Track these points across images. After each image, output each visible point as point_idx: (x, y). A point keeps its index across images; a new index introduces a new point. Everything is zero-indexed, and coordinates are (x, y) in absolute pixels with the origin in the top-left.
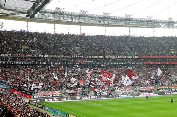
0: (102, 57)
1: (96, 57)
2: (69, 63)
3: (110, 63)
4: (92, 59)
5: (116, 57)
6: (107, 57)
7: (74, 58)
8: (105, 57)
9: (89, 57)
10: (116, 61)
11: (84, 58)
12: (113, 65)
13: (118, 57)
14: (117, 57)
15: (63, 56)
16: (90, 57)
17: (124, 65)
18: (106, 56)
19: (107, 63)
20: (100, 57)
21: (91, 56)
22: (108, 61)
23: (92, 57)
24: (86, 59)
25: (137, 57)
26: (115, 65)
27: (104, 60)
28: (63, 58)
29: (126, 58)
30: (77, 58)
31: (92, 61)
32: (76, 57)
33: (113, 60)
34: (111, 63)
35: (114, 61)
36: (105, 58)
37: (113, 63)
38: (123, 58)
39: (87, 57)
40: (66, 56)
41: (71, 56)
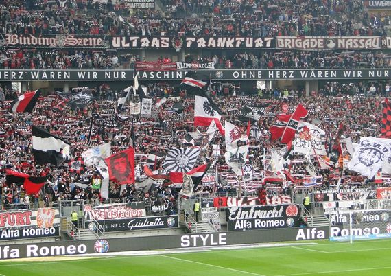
0: (259, 43)
1: (230, 43)
2: (101, 75)
3: (297, 74)
4: (209, 52)
5: (326, 42)
6: (284, 42)
7: (121, 50)
8: (273, 43)
9: (195, 44)
10: (327, 64)
11: (170, 51)
12: (312, 82)
13: (336, 41)
14: (331, 45)
15: (71, 41)
16: (201, 43)
17: (368, 82)
18: (280, 39)
19: (284, 74)
20: (249, 44)
21: (207, 40)
22: (290, 64)
23: (212, 42)
24: (179, 55)
26: (322, 84)
27: (269, 58)
28: (70, 50)
29: (377, 46)
30: (137, 50)
31: (211, 66)
32: (135, 44)
33: (313, 58)
34: (304, 74)
35: (317, 65)
36: (273, 50)
37: (313, 74)
38: (364, 50)
39: (185, 42)
40: (85, 40)
41: (110, 39)
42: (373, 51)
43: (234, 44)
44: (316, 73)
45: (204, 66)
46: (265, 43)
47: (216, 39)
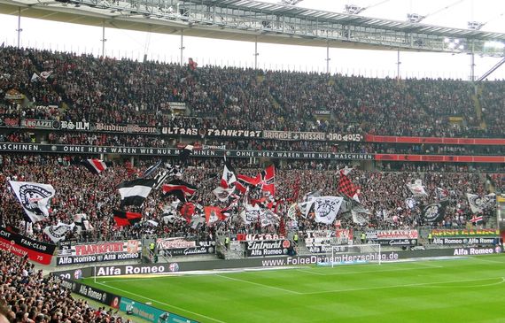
0: (253, 134)
1: (234, 134)
2: (155, 151)
3: (276, 154)
4: (222, 139)
5: (293, 135)
6: (268, 134)
7: (167, 135)
8: (261, 134)
9: (213, 133)
10: (294, 149)
11: (198, 137)
12: (283, 159)
13: (299, 135)
14: (296, 137)
15: (137, 129)
16: (217, 133)
17: (318, 161)
18: (265, 132)
19: (268, 154)
20: (246, 135)
21: (221, 132)
22: (271, 149)
23: (224, 133)
24: (203, 140)
25: (356, 138)
26: (290, 161)
27: (260, 143)
28: (135, 135)
29: (323, 139)
30: (177, 136)
31: (223, 148)
32: (176, 132)
33: (285, 145)
34: (280, 155)
35: (287, 149)
36: (261, 139)
37: (285, 155)
38: (316, 141)
39: (207, 132)
40: (146, 128)
41: (161, 128)
42: (321, 141)
43: (237, 134)
44: (287, 154)
45: (219, 147)
46: (256, 134)
47: (226, 131)
